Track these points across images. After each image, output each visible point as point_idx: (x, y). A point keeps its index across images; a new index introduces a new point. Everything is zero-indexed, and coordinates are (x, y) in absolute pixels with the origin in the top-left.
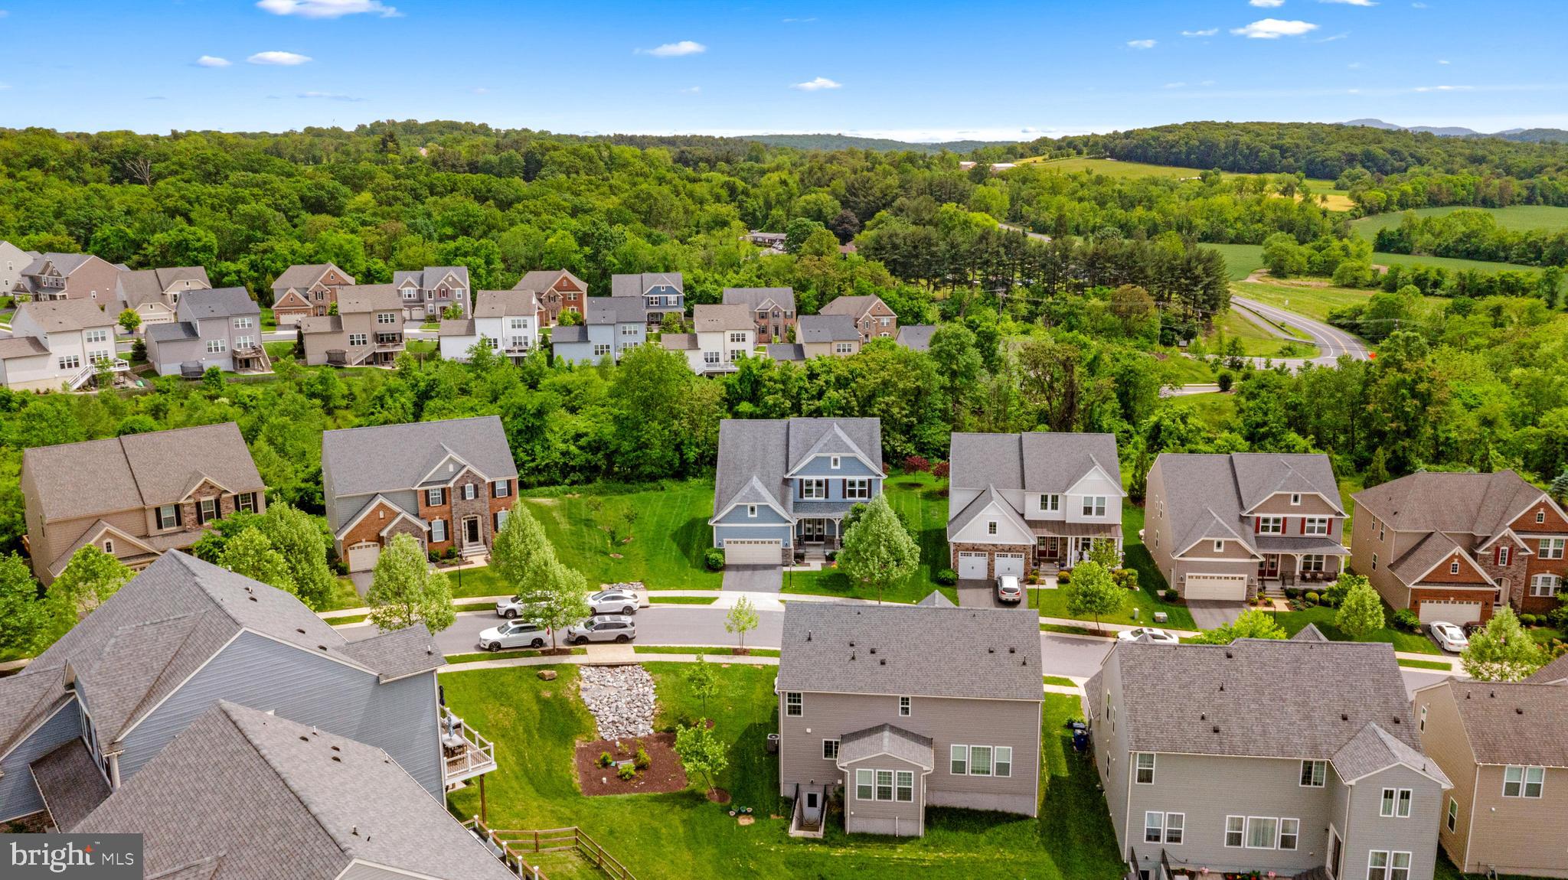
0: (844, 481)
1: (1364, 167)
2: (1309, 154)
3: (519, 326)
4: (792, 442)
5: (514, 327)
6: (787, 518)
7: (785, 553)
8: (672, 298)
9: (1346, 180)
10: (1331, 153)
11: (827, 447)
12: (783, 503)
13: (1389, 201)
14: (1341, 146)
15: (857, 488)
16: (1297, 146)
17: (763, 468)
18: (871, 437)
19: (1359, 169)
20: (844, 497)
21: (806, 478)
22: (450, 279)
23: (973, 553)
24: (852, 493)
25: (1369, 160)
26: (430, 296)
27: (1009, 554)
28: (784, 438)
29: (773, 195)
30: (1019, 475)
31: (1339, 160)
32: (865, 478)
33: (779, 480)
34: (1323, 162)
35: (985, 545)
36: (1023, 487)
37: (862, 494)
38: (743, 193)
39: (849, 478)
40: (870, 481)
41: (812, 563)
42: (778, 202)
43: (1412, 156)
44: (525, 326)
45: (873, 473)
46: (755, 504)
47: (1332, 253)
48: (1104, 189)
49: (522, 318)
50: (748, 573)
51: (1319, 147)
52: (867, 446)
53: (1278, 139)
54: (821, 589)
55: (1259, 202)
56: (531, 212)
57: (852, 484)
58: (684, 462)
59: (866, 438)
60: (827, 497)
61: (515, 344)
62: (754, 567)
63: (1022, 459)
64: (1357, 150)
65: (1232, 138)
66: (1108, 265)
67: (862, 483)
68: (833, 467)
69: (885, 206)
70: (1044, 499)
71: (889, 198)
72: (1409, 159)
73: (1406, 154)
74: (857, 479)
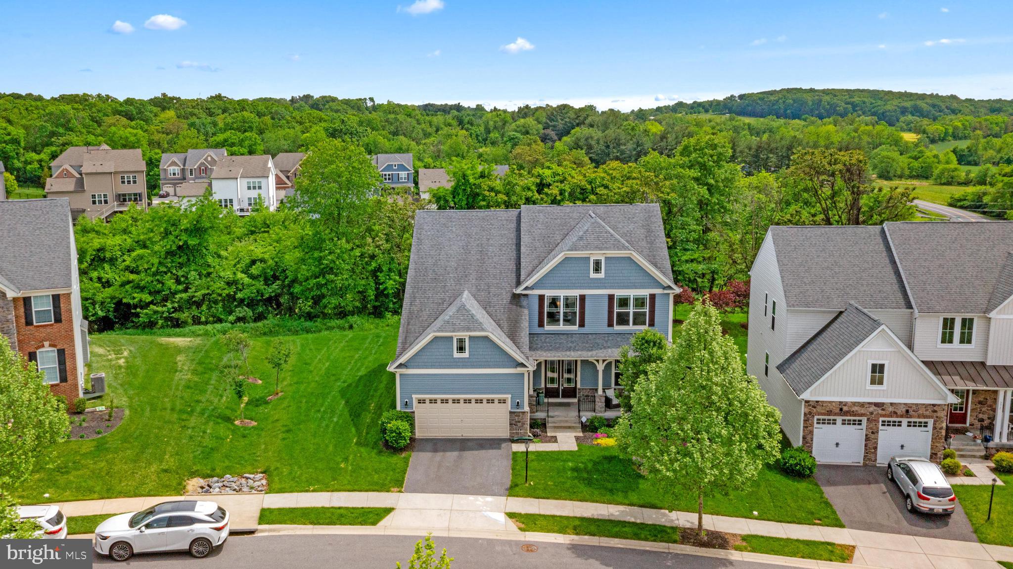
0: (611, 298)
1: (913, 115)
2: (873, 108)
3: (254, 188)
4: (525, 239)
5: (249, 188)
6: (520, 358)
7: (515, 419)
8: (403, 174)
9: (903, 125)
10: (889, 107)
11: (583, 243)
12: (513, 336)
13: (946, 133)
14: (895, 102)
15: (631, 310)
16: (864, 103)
17: (480, 278)
18: (649, 231)
19: (910, 117)
20: (610, 325)
21: (549, 293)
22: (209, 159)
23: (839, 419)
24: (623, 319)
25: (917, 111)
26: (191, 174)
27: (905, 421)
28: (513, 235)
29: (491, 123)
30: (896, 287)
31: (895, 111)
32: (645, 293)
33: (507, 298)
34: (883, 113)
35: (862, 405)
36: (909, 306)
37: (639, 319)
38: (468, 123)
39: (619, 293)
40: (653, 297)
41: (560, 435)
42: (495, 128)
43: (947, 108)
44: (260, 188)
45: (658, 284)
46: (465, 335)
47: (928, 160)
48: (737, 123)
49: (257, 180)
50: (452, 455)
51: (879, 103)
52: (644, 244)
53: (850, 98)
54: (582, 487)
55: (856, 131)
56: (297, 122)
57: (624, 302)
58: (380, 294)
59: (641, 232)
60: (582, 325)
61: (250, 204)
62: (463, 444)
63: (893, 262)
64: (908, 104)
65: (817, 97)
66: (771, 156)
67: (640, 302)
68: (593, 275)
69: (578, 125)
70: (948, 324)
71: (581, 118)
72: (946, 110)
73: (943, 107)
74: (632, 293)
